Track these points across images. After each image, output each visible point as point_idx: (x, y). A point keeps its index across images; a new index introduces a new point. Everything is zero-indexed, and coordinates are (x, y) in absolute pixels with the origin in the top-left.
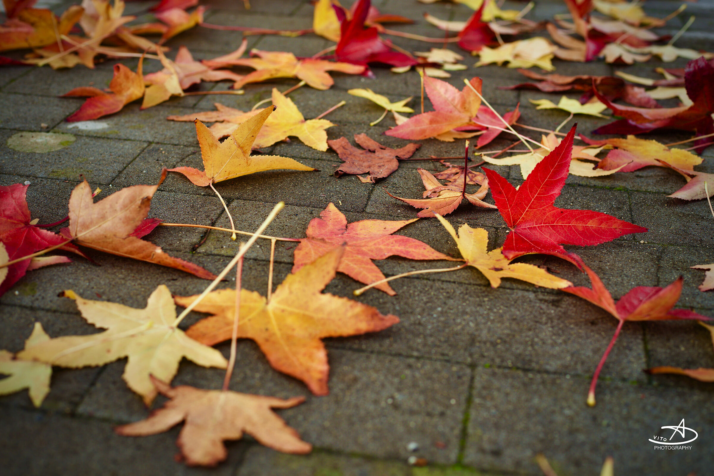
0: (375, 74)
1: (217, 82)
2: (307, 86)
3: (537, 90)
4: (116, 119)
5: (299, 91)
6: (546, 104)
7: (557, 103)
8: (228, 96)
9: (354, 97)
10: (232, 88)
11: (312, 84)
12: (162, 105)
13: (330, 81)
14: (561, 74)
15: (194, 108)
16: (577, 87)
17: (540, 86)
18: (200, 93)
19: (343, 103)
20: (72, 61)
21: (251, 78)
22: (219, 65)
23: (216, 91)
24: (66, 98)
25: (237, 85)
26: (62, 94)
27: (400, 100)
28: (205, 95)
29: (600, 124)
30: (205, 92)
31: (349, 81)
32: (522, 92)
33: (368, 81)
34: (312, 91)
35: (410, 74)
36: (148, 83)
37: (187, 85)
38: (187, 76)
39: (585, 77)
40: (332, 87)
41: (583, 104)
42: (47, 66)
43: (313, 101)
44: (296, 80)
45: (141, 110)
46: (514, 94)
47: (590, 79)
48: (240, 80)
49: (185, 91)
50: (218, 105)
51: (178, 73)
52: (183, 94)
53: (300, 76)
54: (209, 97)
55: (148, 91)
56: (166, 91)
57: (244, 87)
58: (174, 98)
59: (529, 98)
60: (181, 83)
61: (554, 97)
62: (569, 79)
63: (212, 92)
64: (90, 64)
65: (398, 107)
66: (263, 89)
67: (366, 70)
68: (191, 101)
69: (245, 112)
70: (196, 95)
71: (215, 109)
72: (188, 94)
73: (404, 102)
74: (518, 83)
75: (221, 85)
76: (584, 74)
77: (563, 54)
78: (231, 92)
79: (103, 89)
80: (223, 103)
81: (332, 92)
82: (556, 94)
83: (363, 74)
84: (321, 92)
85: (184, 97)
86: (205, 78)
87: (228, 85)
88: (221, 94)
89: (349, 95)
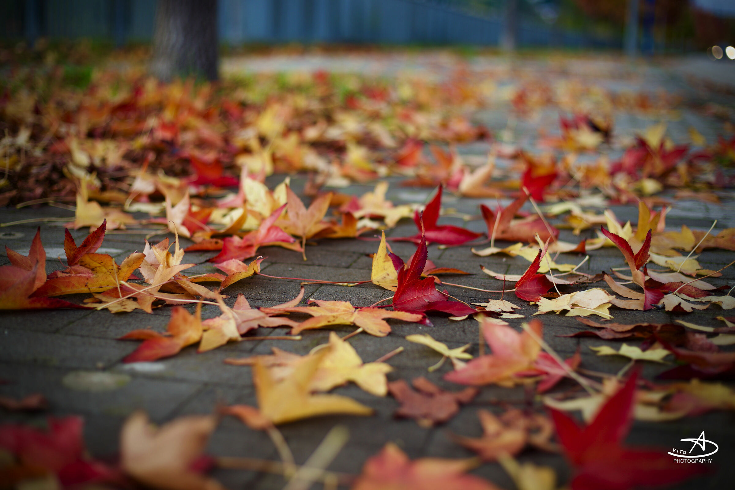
0: (432, 322)
1: (275, 328)
2: (364, 333)
3: (597, 338)
4: (172, 362)
5: (357, 338)
6: (606, 350)
7: (618, 349)
8: (285, 341)
9: (412, 343)
10: (289, 333)
11: (369, 331)
12: (220, 348)
13: (387, 328)
14: (620, 323)
15: (251, 352)
16: (637, 334)
17: (599, 333)
18: (258, 338)
19: (401, 349)
20: (131, 306)
21: (308, 324)
22: (277, 312)
23: (273, 336)
24: (124, 340)
25: (295, 331)
26: (119, 337)
27: (458, 347)
28: (262, 340)
29: (662, 370)
30: (262, 337)
31: (407, 328)
32: (581, 339)
33: (426, 329)
34: (370, 337)
35: (468, 322)
36: (206, 328)
37: (244, 330)
38: (244, 322)
39: (645, 324)
40: (390, 334)
41: (644, 350)
42: (106, 309)
43: (371, 346)
44: (354, 327)
45: (198, 353)
46: (574, 341)
47: (650, 326)
48: (297, 327)
49: (242, 336)
50: (275, 349)
51: (236, 320)
52: (240, 339)
53: (358, 324)
54: (266, 342)
55: (206, 335)
56: (223, 335)
57: (302, 333)
58: (231, 342)
59: (589, 345)
60: (238, 327)
61: (615, 344)
62: (629, 327)
63: (269, 337)
64: (148, 309)
65: (457, 353)
66: (321, 335)
67: (424, 318)
68: (248, 345)
69: (302, 355)
70: (253, 340)
71: (272, 353)
72: (244, 339)
73: (462, 349)
74: (577, 331)
75: (278, 330)
76: (644, 322)
77: (621, 304)
78: (288, 337)
79: (160, 333)
80: (280, 348)
81: (389, 338)
82: (616, 341)
83: (421, 322)
84: (378, 339)
85: (241, 342)
86: (262, 324)
87: (285, 330)
88: (279, 339)
89: (407, 341)
